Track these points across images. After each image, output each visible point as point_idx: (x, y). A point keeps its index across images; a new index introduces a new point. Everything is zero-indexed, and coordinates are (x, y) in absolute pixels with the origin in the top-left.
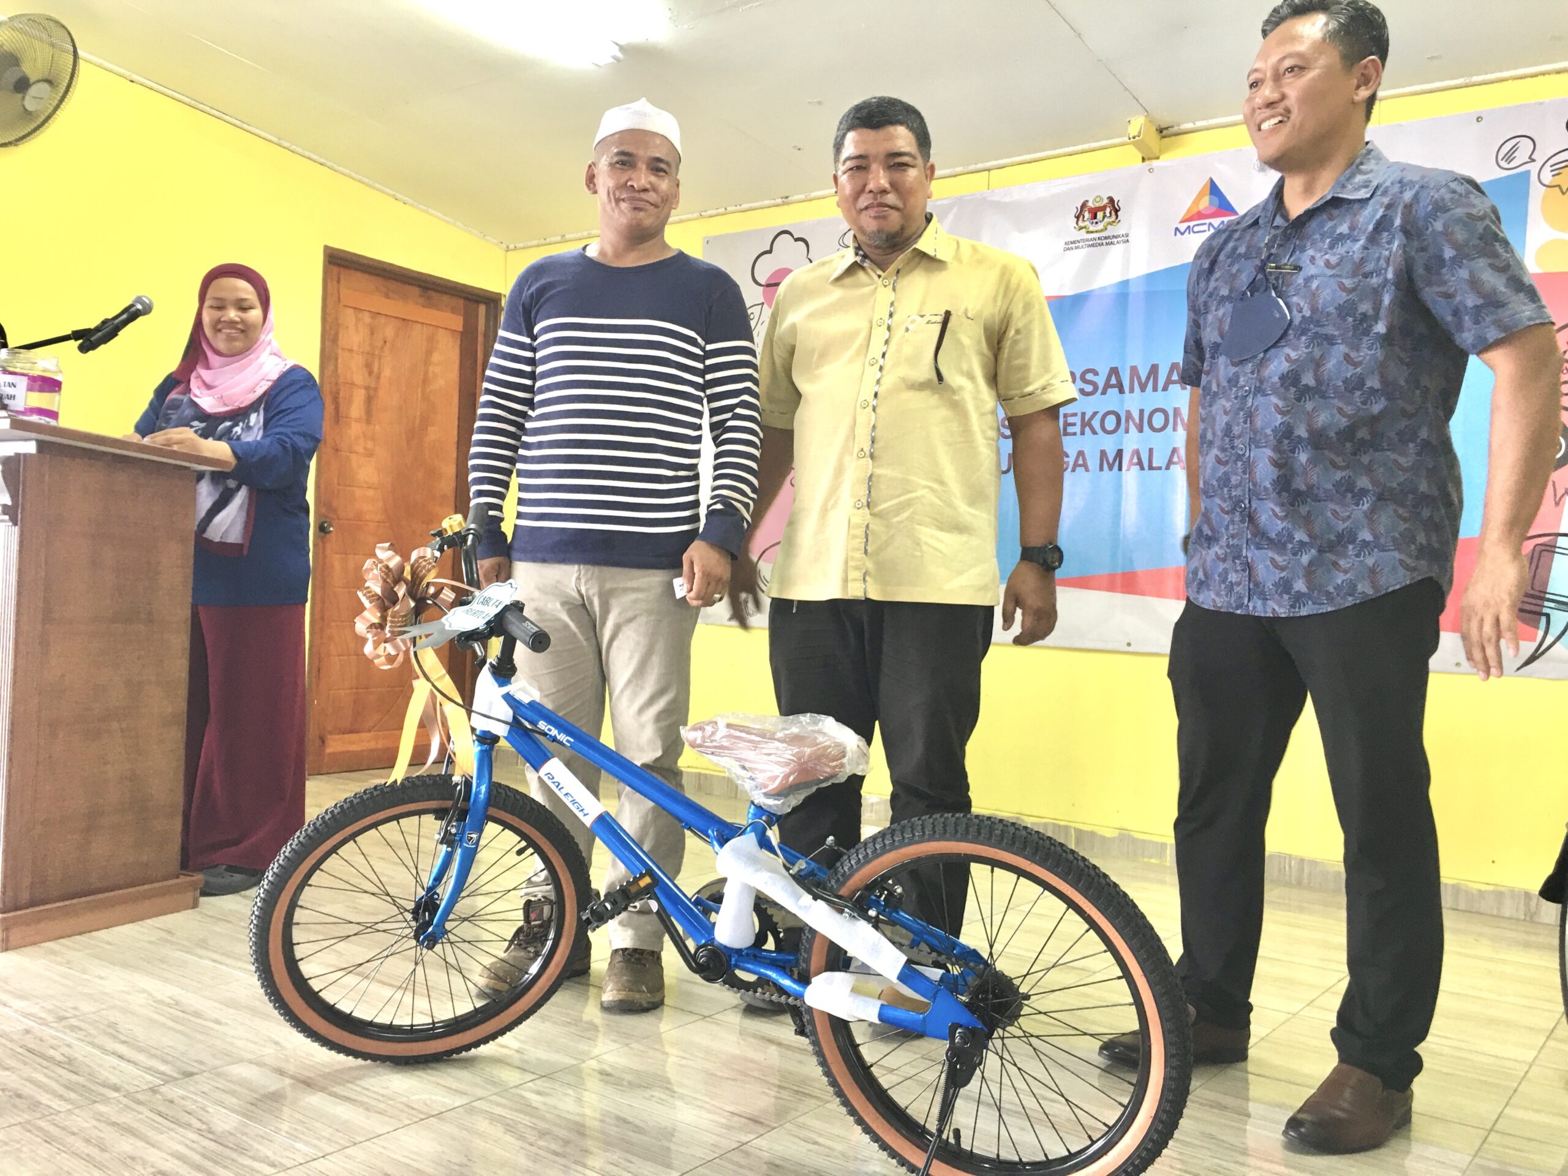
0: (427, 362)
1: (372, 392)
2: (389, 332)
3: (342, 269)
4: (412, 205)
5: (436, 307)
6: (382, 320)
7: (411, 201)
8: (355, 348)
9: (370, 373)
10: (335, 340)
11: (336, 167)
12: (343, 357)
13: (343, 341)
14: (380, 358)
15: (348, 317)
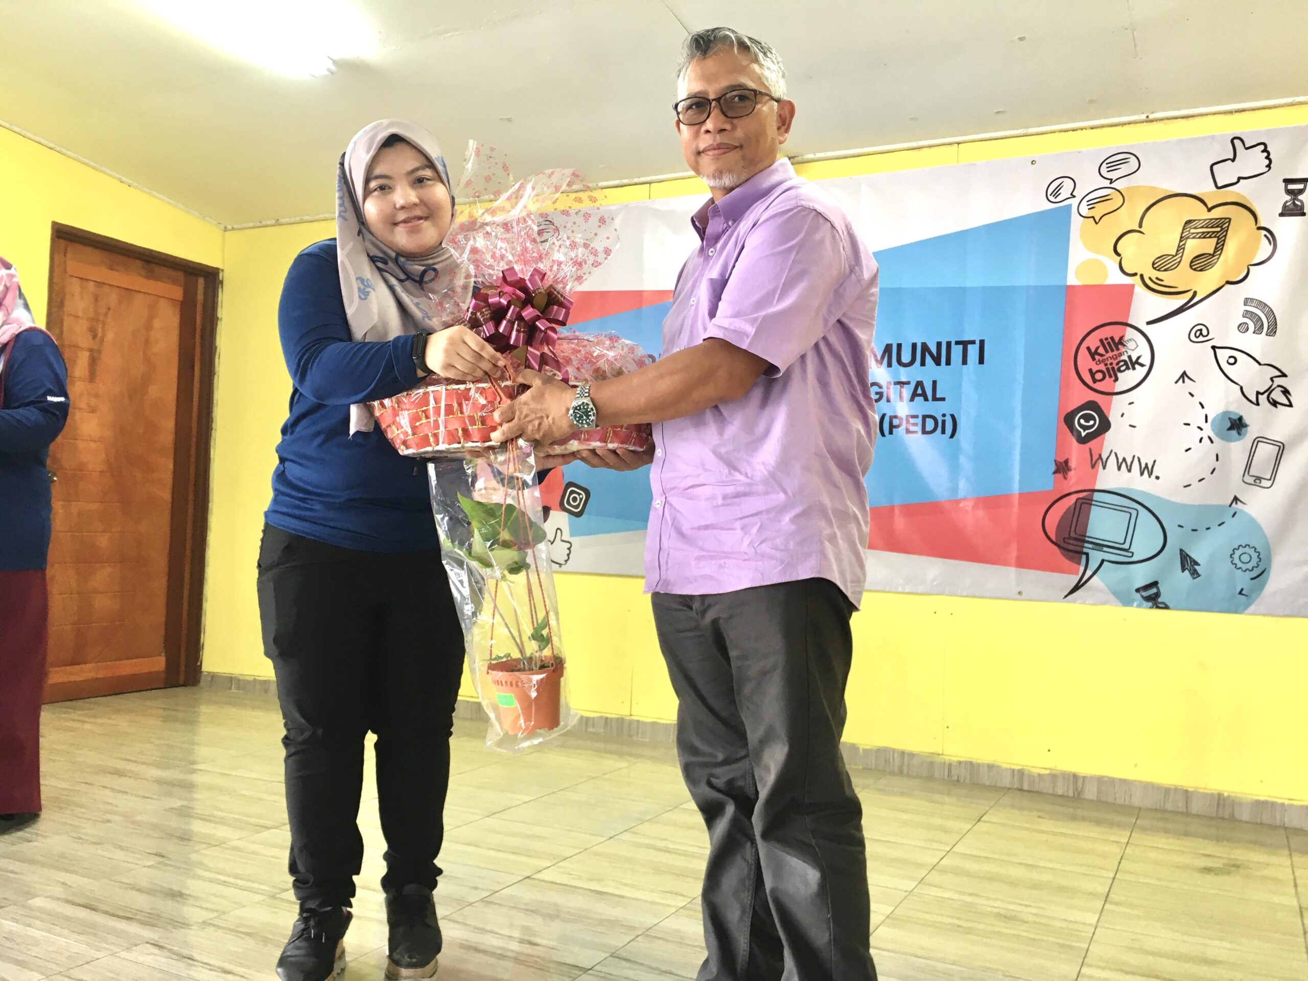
0: (149, 326)
1: (95, 355)
2: (113, 298)
3: (69, 243)
4: (136, 188)
5: (157, 279)
6: (106, 289)
7: (135, 184)
8: (80, 314)
9: (95, 337)
10: (61, 305)
11: (64, 151)
12: (67, 322)
13: (69, 307)
14: (104, 324)
15: (74, 287)
